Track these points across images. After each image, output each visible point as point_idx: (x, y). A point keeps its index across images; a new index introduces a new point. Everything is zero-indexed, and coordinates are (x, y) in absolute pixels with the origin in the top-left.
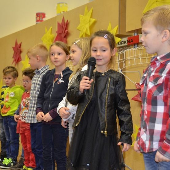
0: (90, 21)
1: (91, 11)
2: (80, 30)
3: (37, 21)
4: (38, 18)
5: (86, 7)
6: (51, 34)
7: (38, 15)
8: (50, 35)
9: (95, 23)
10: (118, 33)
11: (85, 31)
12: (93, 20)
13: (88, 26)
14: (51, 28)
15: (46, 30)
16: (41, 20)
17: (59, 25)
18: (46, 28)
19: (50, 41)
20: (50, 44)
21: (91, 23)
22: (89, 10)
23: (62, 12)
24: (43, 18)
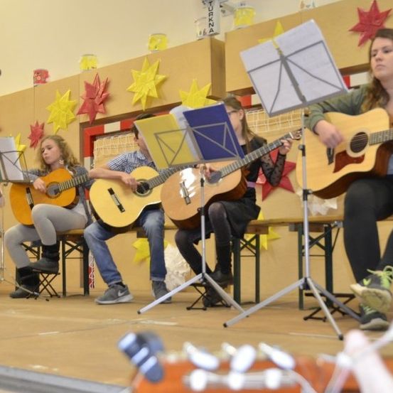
0: (155, 79)
1: (156, 65)
2: (134, 93)
3: (37, 82)
4: (39, 78)
5: (146, 60)
6: (70, 100)
7: (38, 73)
8: (67, 101)
9: (164, 81)
10: (210, 94)
11: (146, 93)
12: (161, 77)
13: (152, 85)
14: (69, 91)
15: (58, 94)
16: (43, 80)
17: (88, 86)
18: (58, 93)
19: (69, 111)
20: (67, 115)
21: (158, 81)
22: (150, 63)
23: (90, 68)
24: (46, 77)
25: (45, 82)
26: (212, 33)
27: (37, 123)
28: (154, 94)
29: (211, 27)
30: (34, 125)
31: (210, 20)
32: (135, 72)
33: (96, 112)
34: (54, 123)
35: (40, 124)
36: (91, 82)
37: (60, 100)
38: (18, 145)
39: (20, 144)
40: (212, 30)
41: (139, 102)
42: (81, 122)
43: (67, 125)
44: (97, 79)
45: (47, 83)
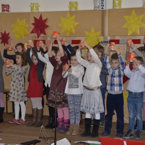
0: (73, 24)
1: (74, 17)
2: (62, 28)
4: (5, 9)
5: (68, 13)
8: (25, 25)
11: (69, 30)
14: (25, 20)
17: (35, 19)
18: (18, 19)
19: (25, 30)
20: (24, 32)
21: (75, 25)
22: (71, 16)
24: (9, 8)
25: (8, 11)
26: (102, 9)
27: (5, 32)
28: (73, 31)
29: (102, 7)
30: (3, 32)
31: (102, 3)
32: (62, 19)
33: (41, 33)
34: (16, 34)
37: (20, 23)
40: (103, 8)
44: (41, 17)
45: (10, 12)
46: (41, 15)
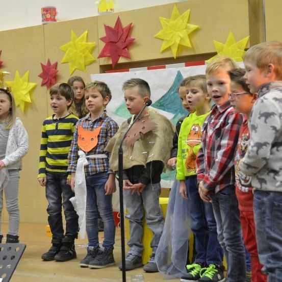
0: (187, 28)
1: (187, 13)
2: (163, 40)
3: (45, 19)
4: (48, 16)
5: (175, 6)
6: (87, 42)
7: (47, 10)
8: (84, 43)
9: (196, 31)
11: (178, 41)
12: (193, 27)
13: (183, 34)
14: (86, 32)
15: (73, 34)
16: (52, 18)
17: (108, 28)
19: (88, 52)
20: (85, 57)
21: (191, 31)
23: (109, 11)
24: (55, 15)
25: (54, 20)
27: (49, 62)
28: (187, 43)
30: (45, 64)
32: (163, 20)
33: (119, 56)
34: (69, 63)
35: (52, 63)
36: (112, 25)
37: (76, 41)
38: (26, 83)
39: (28, 82)
41: (169, 49)
42: (101, 64)
43: (85, 66)
44: (118, 22)
45: (58, 21)
46: (119, 19)
